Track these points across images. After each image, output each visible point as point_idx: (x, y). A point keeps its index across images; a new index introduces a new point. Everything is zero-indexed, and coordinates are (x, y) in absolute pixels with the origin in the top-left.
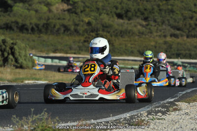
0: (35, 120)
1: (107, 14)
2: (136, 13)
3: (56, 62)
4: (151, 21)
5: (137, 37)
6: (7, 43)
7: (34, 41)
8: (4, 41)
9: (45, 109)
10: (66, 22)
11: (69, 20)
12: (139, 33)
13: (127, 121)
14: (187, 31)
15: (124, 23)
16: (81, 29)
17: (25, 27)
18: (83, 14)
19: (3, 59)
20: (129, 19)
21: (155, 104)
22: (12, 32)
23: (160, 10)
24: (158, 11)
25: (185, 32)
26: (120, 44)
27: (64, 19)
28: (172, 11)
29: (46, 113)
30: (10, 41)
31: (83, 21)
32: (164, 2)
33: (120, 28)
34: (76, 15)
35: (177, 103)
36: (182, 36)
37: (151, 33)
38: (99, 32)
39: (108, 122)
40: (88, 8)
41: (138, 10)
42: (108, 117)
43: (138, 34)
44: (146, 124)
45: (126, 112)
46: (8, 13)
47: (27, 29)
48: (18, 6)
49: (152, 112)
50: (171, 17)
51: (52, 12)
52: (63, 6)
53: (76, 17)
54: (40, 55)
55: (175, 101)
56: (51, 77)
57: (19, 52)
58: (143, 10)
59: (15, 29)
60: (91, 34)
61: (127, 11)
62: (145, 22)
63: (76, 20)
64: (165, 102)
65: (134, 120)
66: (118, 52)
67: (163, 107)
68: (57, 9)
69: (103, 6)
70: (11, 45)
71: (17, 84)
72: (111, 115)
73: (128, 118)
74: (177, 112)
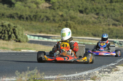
0: (30, 74)
1: (74, 10)
2: (92, 10)
3: (41, 39)
4: (101, 15)
5: (91, 25)
6: (11, 26)
7: (27, 25)
8: (9, 25)
10: (48, 15)
11: (50, 13)
12: (93, 22)
15: (84, 16)
16: (57, 19)
17: (23, 17)
18: (58, 10)
19: (8, 36)
20: (87, 14)
21: (104, 67)
22: (14, 19)
23: (106, 9)
24: (105, 9)
25: (122, 23)
26: (81, 29)
27: (46, 13)
28: (114, 10)
30: (12, 25)
31: (58, 14)
32: (109, 4)
33: (81, 19)
34: (54, 10)
35: (117, 66)
36: (119, 25)
37: (100, 23)
38: (68, 21)
39: (74, 77)
40: (62, 6)
41: (93, 8)
42: (74, 74)
43: (92, 23)
44: (98, 79)
45: (85, 71)
46: (12, 8)
47: (23, 18)
48: (18, 4)
49: (101, 71)
50: (113, 13)
51: (39, 8)
52: (46, 5)
53: (54, 11)
54: (31, 34)
55: (115, 65)
57: (18, 32)
58: (96, 9)
59: (16, 18)
60: (63, 22)
61: (86, 9)
62: (97, 16)
63: (54, 13)
64: (110, 65)
65: (91, 76)
66: (80, 34)
67: (109, 68)
68: (43, 6)
69: (71, 5)
70: (13, 27)
71: (17, 52)
72: (76, 72)
73: (87, 74)
74: (117, 72)
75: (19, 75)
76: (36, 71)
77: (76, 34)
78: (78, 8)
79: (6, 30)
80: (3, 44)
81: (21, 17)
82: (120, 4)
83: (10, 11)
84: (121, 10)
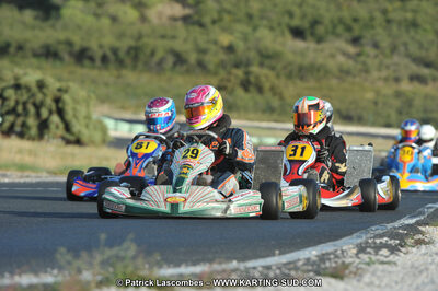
0: (109, 259)
1: (272, 29)
2: (334, 27)
4: (367, 45)
5: (334, 82)
6: (48, 87)
7: (107, 85)
8: (41, 85)
9: (131, 236)
10: (178, 45)
11: (185, 40)
12: (341, 71)
13: (312, 265)
15: (307, 48)
16: (211, 60)
18: (216, 29)
19: (37, 122)
20: (320, 40)
21: (375, 230)
22: (58, 63)
23: (388, 21)
24: (384, 24)
27: (174, 37)
29: (134, 245)
30: (53, 84)
31: (215, 43)
32: (398, 4)
33: (298, 60)
34: (201, 30)
35: (422, 228)
36: (435, 79)
37: (367, 71)
38: (251, 69)
39: (268, 268)
40: (229, 12)
41: (341, 21)
42: (268, 256)
43: (337, 74)
44: (355, 274)
45: (309, 246)
46: (51, 22)
47: (92, 59)
48: (74, 8)
49: (366, 247)
50: (413, 38)
51: (149, 21)
52: (173, 9)
53: (201, 33)
55: (418, 223)
58: (349, 21)
59: (66, 57)
60: (235, 71)
61: (315, 23)
62: (355, 46)
63: (202, 41)
64: (397, 224)
65: (328, 264)
67: (393, 235)
68: (160, 15)
69: (262, 11)
70: (55, 92)
72: (277, 252)
73: (315, 259)
74: (423, 248)
75: (69, 263)
76: (129, 249)
77: (279, 114)
78: (286, 19)
79: (31, 100)
80: (20, 151)
81: (82, 56)
83: (46, 34)
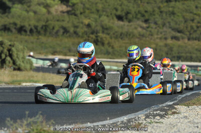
0: (30, 123)
1: (108, 16)
2: (137, 15)
4: (152, 23)
5: (137, 40)
6: (5, 44)
7: (32, 43)
8: (1, 43)
9: (40, 112)
10: (65, 24)
11: (68, 22)
12: (140, 35)
13: (124, 124)
14: (188, 33)
15: (124, 25)
16: (80, 31)
17: (24, 28)
18: (82, 16)
19: (0, 60)
20: (130, 21)
22: (10, 33)
23: (161, 12)
24: (159, 13)
25: (186, 35)
26: (120, 47)
27: (63, 21)
28: (173, 13)
29: (41, 116)
30: (7, 43)
31: (82, 23)
32: (165, 4)
33: (120, 30)
34: (75, 17)
35: (176, 106)
36: (183, 38)
37: (152, 35)
38: (99, 34)
39: (104, 126)
40: (88, 9)
41: (139, 12)
42: (104, 120)
43: (138, 36)
45: (123, 115)
46: (7, 14)
47: (25, 31)
48: (16, 8)
49: (150, 116)
50: (172, 20)
51: (51, 13)
52: (62, 8)
53: (76, 19)
55: (174, 104)
56: (50, 79)
57: (17, 54)
58: (143, 12)
59: (14, 30)
60: (91, 36)
61: (128, 13)
62: (146, 24)
63: (76, 22)
64: (164, 105)
66: (118, 55)
67: (162, 110)
68: (56, 11)
69: (103, 8)
70: (8, 47)
71: (15, 86)
72: (108, 118)
73: (126, 121)
74: (176, 116)
75: (12, 125)
76: (39, 118)
77: (112, 55)
78: (114, 12)
81: (21, 30)
82: (183, 4)
83: (4, 20)
84: (185, 14)
